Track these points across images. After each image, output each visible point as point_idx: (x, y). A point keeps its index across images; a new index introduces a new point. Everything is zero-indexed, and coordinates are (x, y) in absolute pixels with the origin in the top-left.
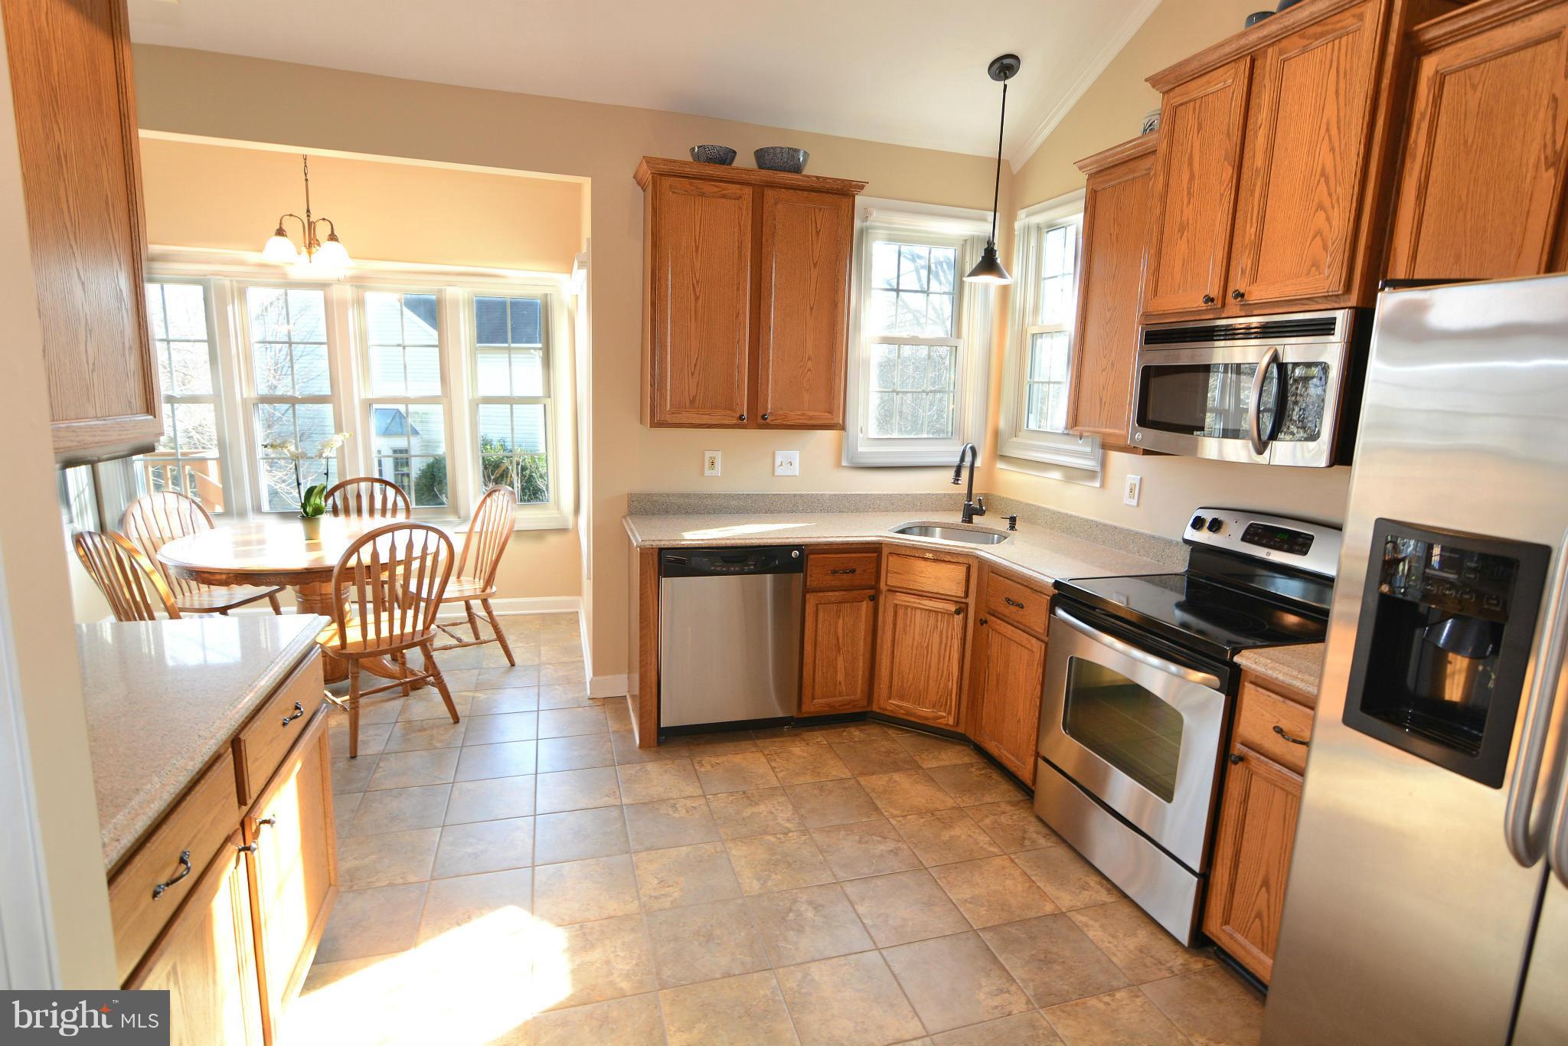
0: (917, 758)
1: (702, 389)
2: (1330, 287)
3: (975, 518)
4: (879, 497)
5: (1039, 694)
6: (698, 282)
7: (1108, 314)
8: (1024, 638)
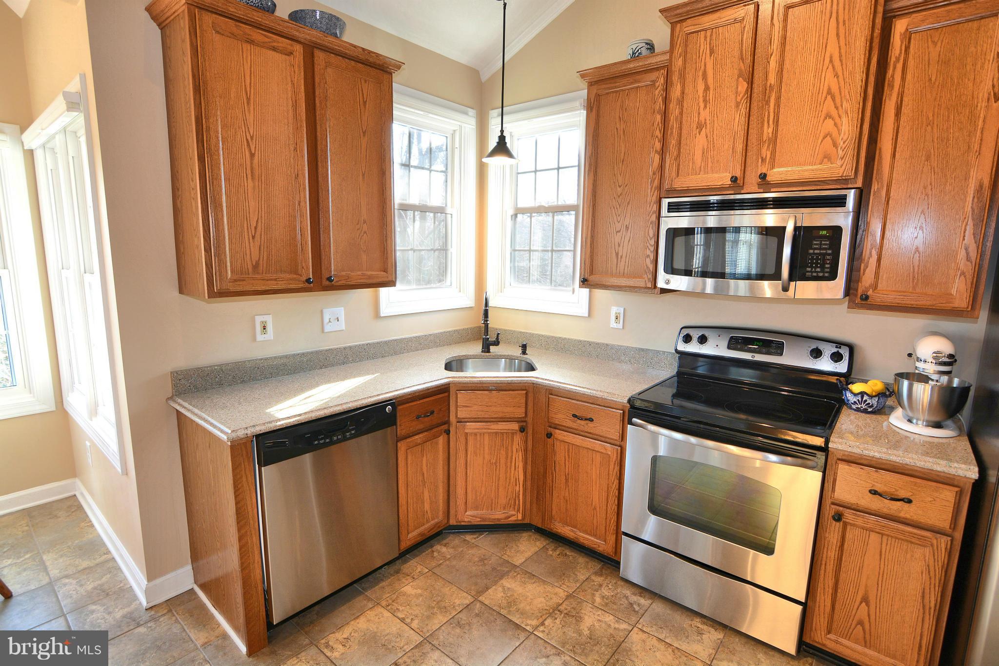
0: (505, 557)
1: (265, 253)
2: (843, 173)
3: (492, 348)
4: (410, 340)
5: (617, 487)
6: (252, 138)
7: (619, 189)
8: (597, 445)
